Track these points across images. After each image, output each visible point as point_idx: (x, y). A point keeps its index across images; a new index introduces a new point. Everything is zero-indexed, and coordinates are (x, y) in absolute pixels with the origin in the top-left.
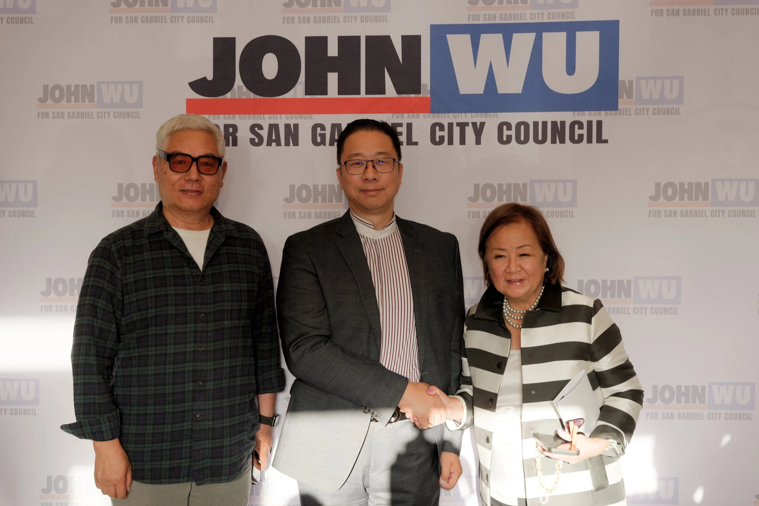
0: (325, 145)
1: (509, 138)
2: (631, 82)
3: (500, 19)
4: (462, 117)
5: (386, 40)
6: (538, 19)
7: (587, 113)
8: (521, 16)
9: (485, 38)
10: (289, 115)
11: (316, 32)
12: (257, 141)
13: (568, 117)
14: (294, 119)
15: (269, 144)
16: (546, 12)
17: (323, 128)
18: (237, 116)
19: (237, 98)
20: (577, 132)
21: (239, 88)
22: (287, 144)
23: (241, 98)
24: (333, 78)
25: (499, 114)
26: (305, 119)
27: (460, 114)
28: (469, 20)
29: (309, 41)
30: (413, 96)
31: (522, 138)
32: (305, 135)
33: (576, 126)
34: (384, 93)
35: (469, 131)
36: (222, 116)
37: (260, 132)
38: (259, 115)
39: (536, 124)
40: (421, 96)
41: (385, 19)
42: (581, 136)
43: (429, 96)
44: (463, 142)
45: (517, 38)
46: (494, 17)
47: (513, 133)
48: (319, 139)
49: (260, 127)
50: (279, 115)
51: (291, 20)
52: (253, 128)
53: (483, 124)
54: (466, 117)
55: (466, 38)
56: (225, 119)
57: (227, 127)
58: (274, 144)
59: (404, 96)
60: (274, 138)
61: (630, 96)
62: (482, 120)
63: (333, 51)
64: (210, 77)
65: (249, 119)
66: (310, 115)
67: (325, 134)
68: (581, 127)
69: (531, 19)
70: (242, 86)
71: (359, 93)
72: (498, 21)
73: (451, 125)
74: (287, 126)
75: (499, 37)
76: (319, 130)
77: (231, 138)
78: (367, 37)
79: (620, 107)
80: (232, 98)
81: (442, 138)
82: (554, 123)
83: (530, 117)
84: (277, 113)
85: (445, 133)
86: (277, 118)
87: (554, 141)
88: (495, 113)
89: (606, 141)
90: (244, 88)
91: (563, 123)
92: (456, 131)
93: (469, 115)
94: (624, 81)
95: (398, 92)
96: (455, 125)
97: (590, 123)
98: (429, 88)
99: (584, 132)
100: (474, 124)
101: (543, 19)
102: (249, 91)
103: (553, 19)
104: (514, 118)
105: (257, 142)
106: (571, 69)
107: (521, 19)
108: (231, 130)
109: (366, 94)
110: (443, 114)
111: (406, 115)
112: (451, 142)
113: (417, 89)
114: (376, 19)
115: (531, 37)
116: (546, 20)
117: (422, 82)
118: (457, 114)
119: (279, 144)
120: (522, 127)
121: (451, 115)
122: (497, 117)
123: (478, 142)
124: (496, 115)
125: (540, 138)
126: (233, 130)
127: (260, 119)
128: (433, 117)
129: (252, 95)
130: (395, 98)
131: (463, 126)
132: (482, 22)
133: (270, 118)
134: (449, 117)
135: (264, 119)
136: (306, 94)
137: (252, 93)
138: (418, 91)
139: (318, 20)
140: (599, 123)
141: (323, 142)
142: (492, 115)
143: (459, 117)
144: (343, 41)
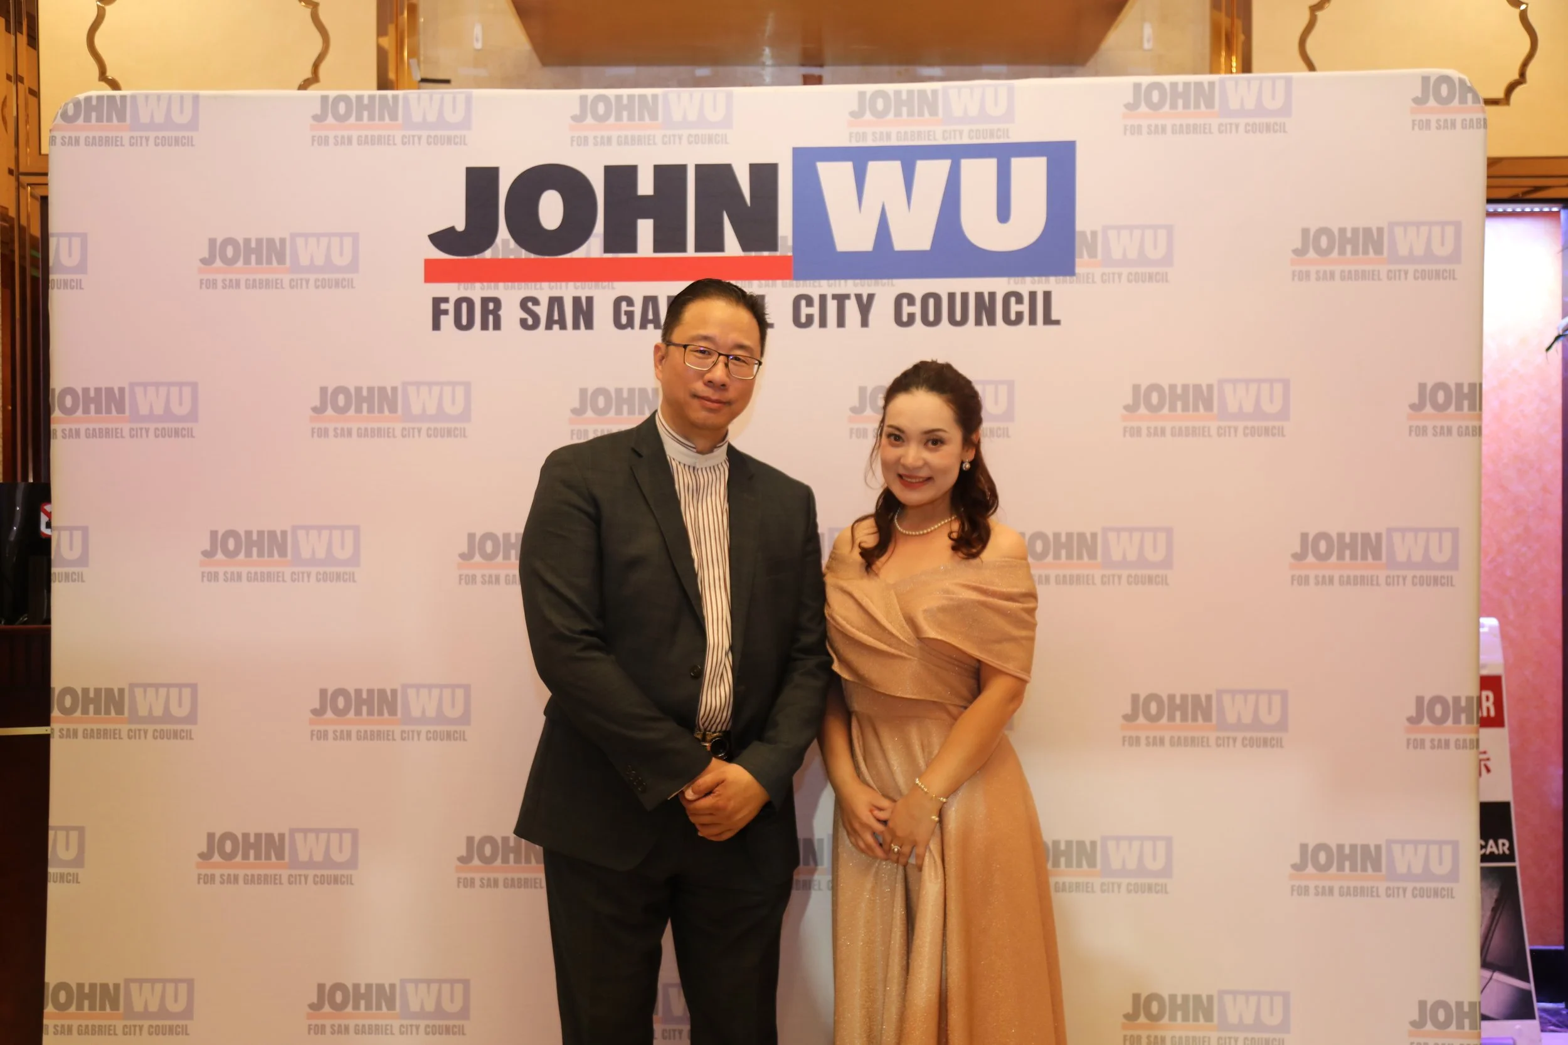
0: (632, 327)
1: (911, 317)
2: (1094, 234)
3: (898, 140)
4: (840, 286)
5: (726, 172)
6: (955, 138)
7: (1028, 279)
8: (929, 135)
9: (874, 168)
10: (578, 284)
11: (621, 158)
12: (530, 322)
13: (999, 286)
15: (549, 327)
16: (966, 128)
17: (630, 302)
18: (501, 285)
19: (500, 257)
20: (1014, 308)
21: (505, 242)
22: (576, 326)
23: (506, 257)
24: (645, 229)
25: (895, 281)
26: (604, 288)
27: (837, 281)
28: (850, 141)
29: (610, 171)
30: (766, 254)
31: (931, 318)
32: (603, 312)
33: (1013, 300)
34: (722, 249)
35: (851, 307)
36: (478, 285)
37: (535, 308)
38: (533, 284)
39: (952, 296)
40: (778, 253)
41: (724, 140)
42: (1020, 315)
44: (841, 323)
45: (922, 166)
46: (889, 136)
47: (917, 309)
48: (624, 320)
49: (536, 302)
50: (564, 284)
51: (585, 141)
52: (524, 304)
53: (871, 297)
54: (846, 285)
55: (847, 167)
56: (482, 289)
57: (485, 301)
58: (556, 327)
59: (753, 254)
60: (556, 317)
61: (1093, 254)
62: (871, 292)
63: (645, 186)
64: (460, 226)
65: (519, 289)
66: (610, 283)
67: (633, 311)
68: (1019, 300)
69: (944, 138)
70: (508, 240)
71: (685, 250)
72: (894, 142)
73: (823, 298)
74: (577, 300)
75: (895, 166)
76: (624, 306)
77: (491, 318)
78: (698, 167)
79: (1078, 270)
80: (495, 257)
81: (810, 318)
82: (979, 296)
83: (943, 286)
84: (561, 281)
85: (815, 310)
86: (561, 288)
87: (978, 322)
88: (890, 280)
89: (1057, 322)
90: (512, 243)
91: (992, 295)
92: (832, 306)
93: (850, 282)
94: (1083, 233)
95: (744, 249)
97: (1033, 295)
98: (790, 242)
99: (1025, 308)
100: (859, 297)
101: (961, 138)
102: (517, 245)
103: (977, 138)
104: (918, 287)
105: (530, 324)
106: (1004, 214)
107: (929, 139)
108: (491, 306)
110: (812, 282)
112: (823, 324)
113: (773, 245)
114: (710, 139)
115: (945, 165)
116: (966, 141)
117: (781, 232)
118: (832, 282)
119: (563, 327)
120: (931, 301)
121: (824, 282)
122: (893, 285)
123: (865, 323)
124: (892, 283)
125: (958, 317)
126: (494, 306)
127: (535, 289)
128: (797, 286)
129: (524, 254)
130: (740, 257)
131: (841, 299)
132: (870, 143)
133: (551, 288)
134: (820, 286)
135: (541, 288)
136: (606, 250)
137: (523, 251)
138: (774, 247)
139: (623, 141)
140: (1047, 295)
141: (630, 324)
142: (885, 283)
143: (835, 286)
144: (661, 172)
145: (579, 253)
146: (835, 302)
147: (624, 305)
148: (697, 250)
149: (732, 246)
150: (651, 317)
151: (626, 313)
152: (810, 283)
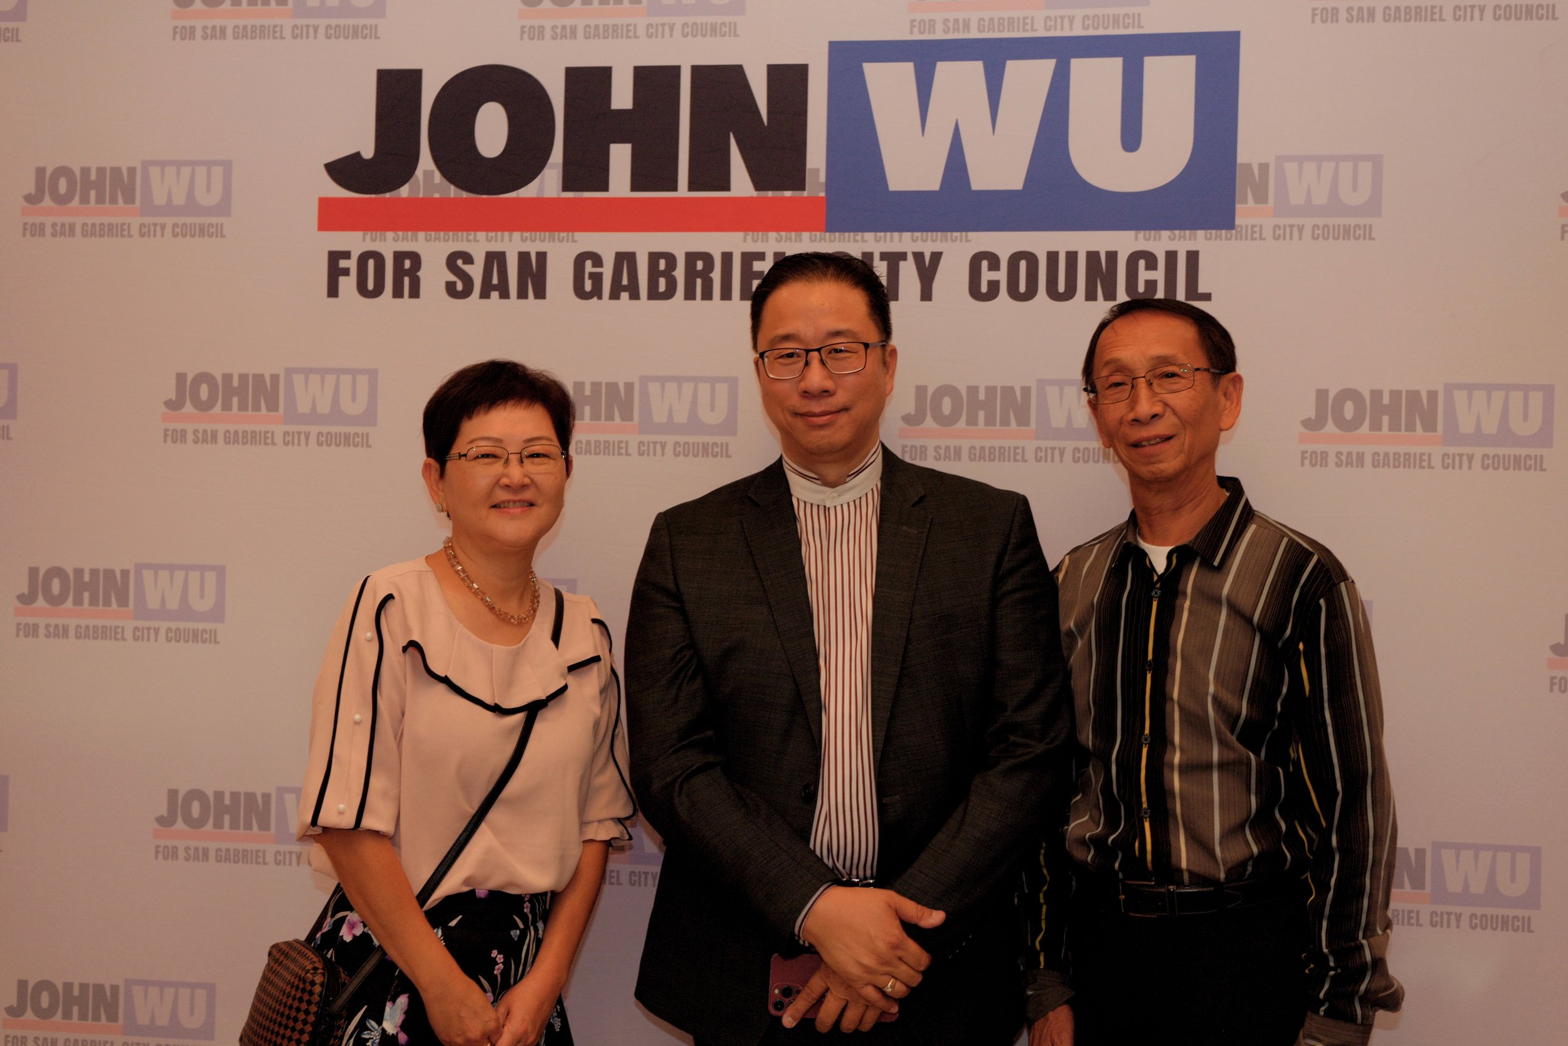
0: (600, 297)
1: (994, 286)
2: (1264, 168)
3: (979, 31)
4: (891, 241)
5: (734, 75)
6: (1062, 29)
8: (1024, 25)
9: (945, 71)
10: (526, 235)
11: (588, 57)
12: (460, 286)
13: (1122, 243)
14: (538, 241)
15: (485, 295)
16: (1078, 14)
17: (597, 260)
18: (421, 235)
19: (422, 195)
20: (1144, 275)
21: (428, 175)
22: (522, 294)
23: (429, 195)
24: (620, 156)
25: (972, 235)
27: (888, 234)
28: (911, 32)
29: (573, 75)
30: (788, 194)
31: (1022, 288)
32: (559, 275)
33: (1142, 263)
34: (729, 189)
35: (908, 272)
36: (390, 235)
37: (467, 268)
38: (464, 233)
39: (1053, 257)
40: (805, 194)
41: (733, 31)
42: (1151, 286)
43: (822, 194)
45: (1013, 68)
46: (966, 25)
47: (1002, 275)
48: (588, 286)
49: (468, 259)
50: (506, 234)
51: (537, 33)
52: (452, 261)
53: (936, 257)
54: (900, 241)
55: (906, 70)
57: (399, 257)
58: (495, 295)
59: (770, 194)
60: (495, 281)
61: (1261, 198)
62: (936, 249)
63: (622, 97)
64: (368, 153)
65: (445, 240)
66: (571, 234)
67: (601, 274)
68: (1151, 263)
69: (1047, 29)
70: (433, 172)
71: (675, 189)
72: (974, 34)
73: (867, 257)
74: (524, 257)
75: (975, 69)
77: (407, 280)
78: (696, 70)
80: (411, 197)
82: (1093, 257)
83: (1040, 242)
84: (503, 230)
86: (502, 240)
87: (1090, 295)
88: (964, 233)
89: (1205, 297)
90: (438, 177)
91: (1112, 256)
93: (907, 235)
94: (1249, 165)
95: (758, 187)
96: (877, 257)
97: (1171, 257)
98: (822, 178)
99: (1159, 275)
100: (918, 257)
102: (444, 179)
103: (1094, 28)
104: (1004, 243)
105: (459, 289)
106: (1131, 139)
107: (1024, 30)
108: (408, 264)
109: (690, 189)
110: (852, 234)
111: (772, 235)
113: (797, 180)
114: (714, 30)
115: (1047, 67)
116: (1078, 31)
117: (810, 164)
118: (881, 234)
119: (505, 295)
120: (1023, 264)
121: (869, 236)
122: (967, 241)
123: (926, 294)
124: (965, 237)
125: (1061, 288)
127: (468, 240)
128: (831, 241)
129: (452, 191)
130: (751, 199)
131: (894, 259)
132: (939, 35)
133: (489, 240)
134: (864, 241)
135: (476, 240)
136: (565, 188)
137: (453, 188)
138: (799, 184)
139: (592, 33)
140: (1192, 257)
141: (597, 292)
142: (956, 237)
143: (885, 241)
144: (644, 76)
145: (529, 191)
146: (885, 264)
147: (588, 264)
148: (692, 187)
149: (741, 182)
150: (625, 282)
151: (592, 275)
152: (849, 237)
